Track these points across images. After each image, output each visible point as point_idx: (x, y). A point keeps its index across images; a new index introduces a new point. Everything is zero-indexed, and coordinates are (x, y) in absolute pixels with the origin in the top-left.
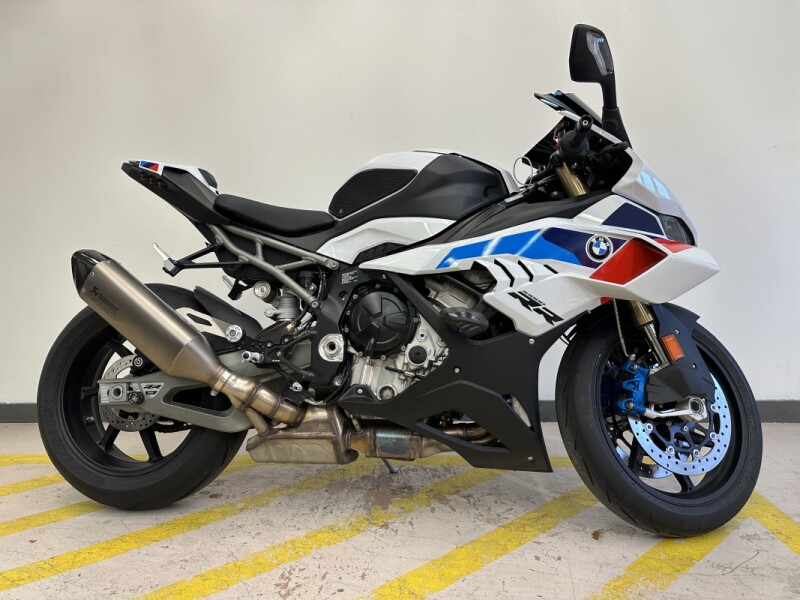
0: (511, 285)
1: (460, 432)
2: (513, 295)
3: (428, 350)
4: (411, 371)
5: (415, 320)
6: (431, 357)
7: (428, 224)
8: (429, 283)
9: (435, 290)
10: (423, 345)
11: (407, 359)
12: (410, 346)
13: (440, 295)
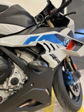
0: (50, 52)
1: (28, 104)
2: (50, 55)
3: (19, 79)
4: (12, 89)
5: (12, 66)
6: (20, 81)
7: (13, 27)
8: (17, 51)
9: (19, 53)
10: (16, 77)
11: (10, 84)
12: (11, 78)
13: (22, 55)
